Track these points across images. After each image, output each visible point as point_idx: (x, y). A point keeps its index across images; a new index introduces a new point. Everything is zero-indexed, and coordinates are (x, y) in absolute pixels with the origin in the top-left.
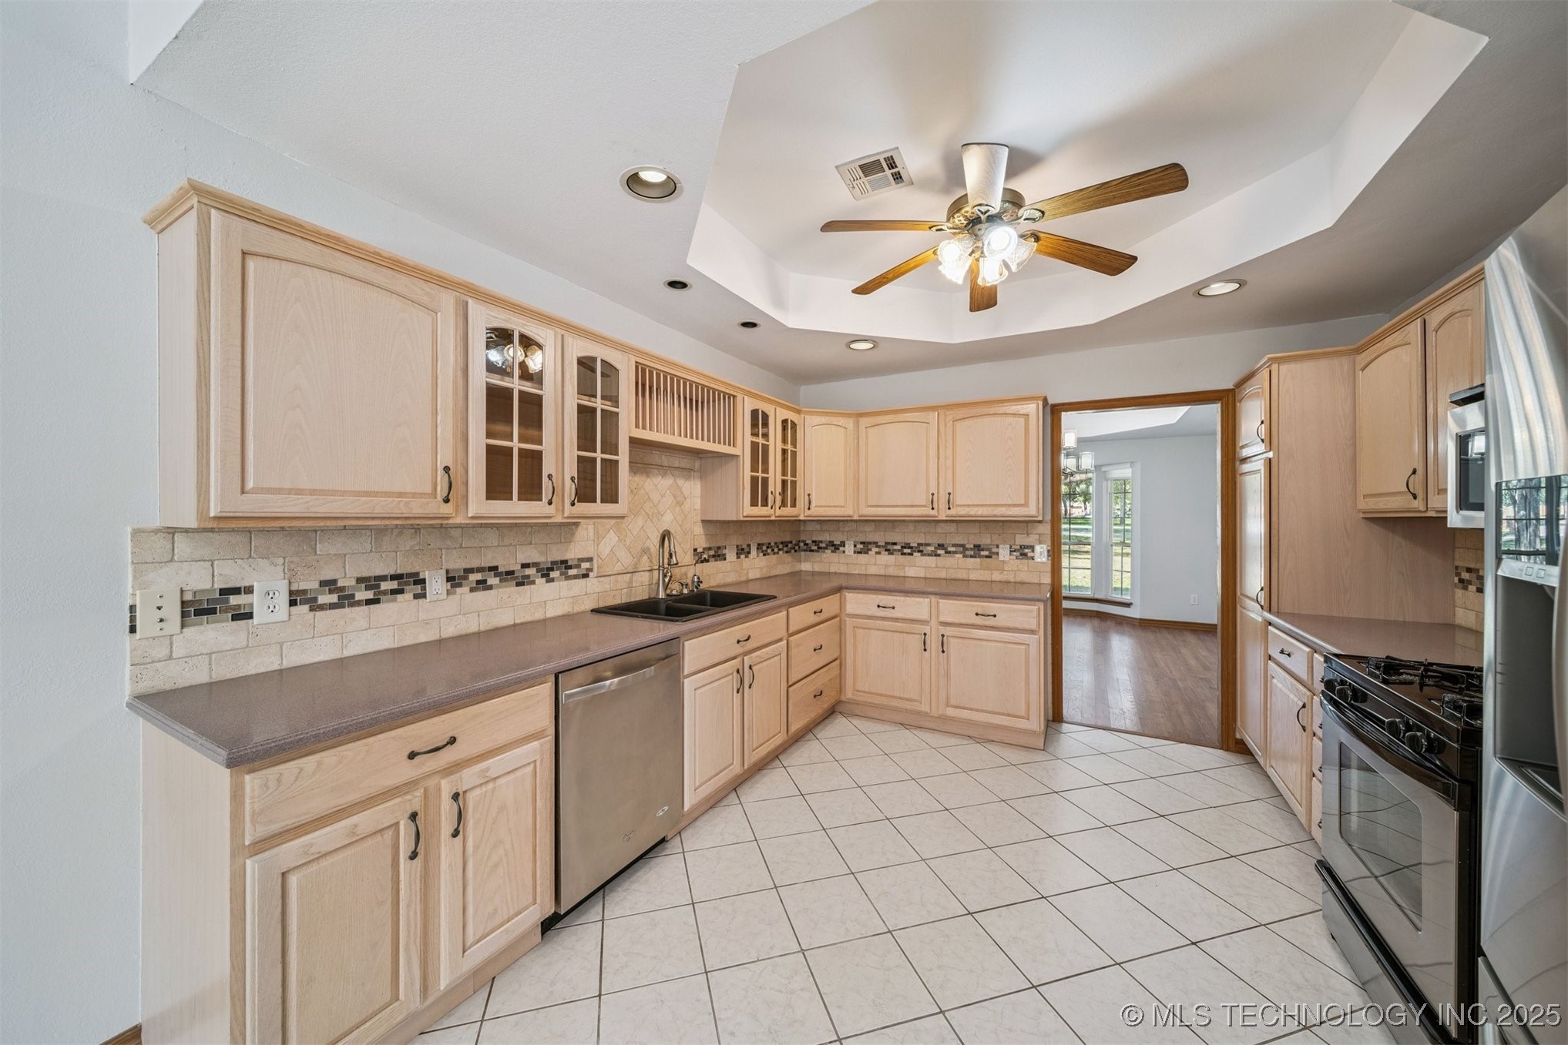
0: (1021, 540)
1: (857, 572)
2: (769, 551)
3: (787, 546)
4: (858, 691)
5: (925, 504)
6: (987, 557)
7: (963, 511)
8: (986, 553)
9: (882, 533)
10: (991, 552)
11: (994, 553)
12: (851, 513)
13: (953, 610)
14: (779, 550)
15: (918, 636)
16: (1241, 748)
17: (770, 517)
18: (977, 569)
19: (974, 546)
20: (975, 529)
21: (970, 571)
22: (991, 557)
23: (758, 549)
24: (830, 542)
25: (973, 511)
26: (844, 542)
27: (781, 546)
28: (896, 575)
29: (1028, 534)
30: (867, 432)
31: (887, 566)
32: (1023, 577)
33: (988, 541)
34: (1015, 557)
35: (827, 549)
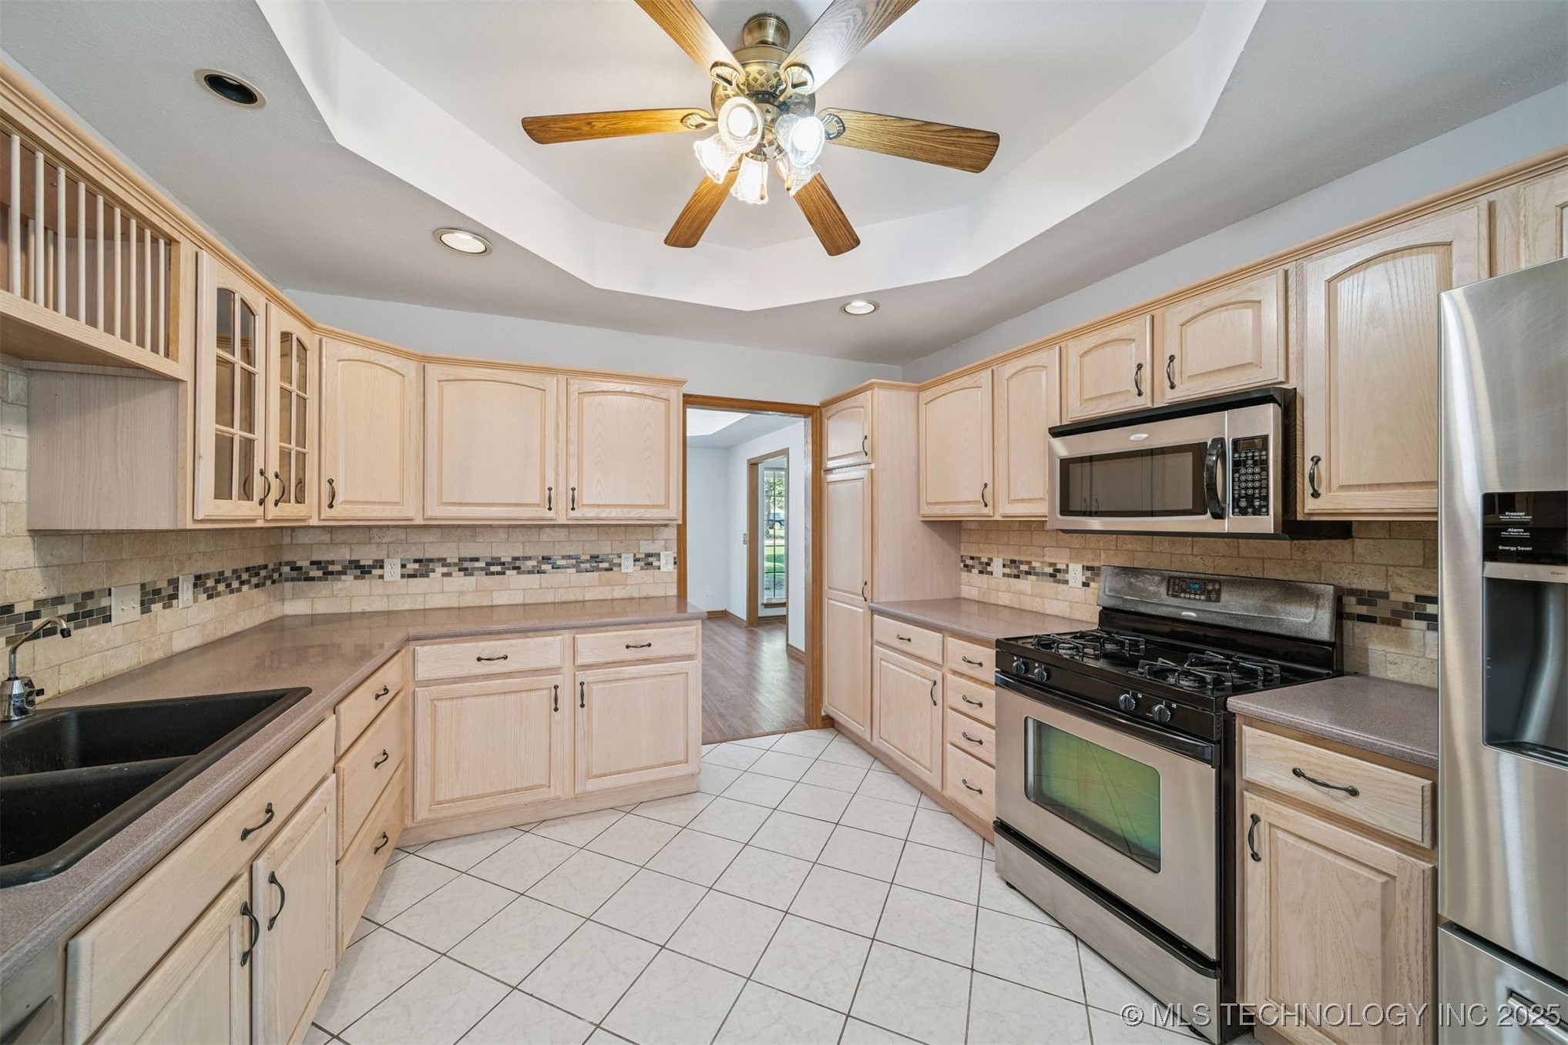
0: (646, 547)
1: (406, 607)
2: (221, 587)
3: (257, 574)
4: (439, 803)
5: (538, 503)
6: (607, 570)
7: (591, 513)
8: (605, 565)
9: (454, 545)
10: (611, 562)
11: (615, 565)
12: (411, 514)
13: (595, 645)
14: (242, 583)
15: (545, 692)
16: (830, 723)
17: (254, 521)
18: (594, 586)
19: (591, 557)
20: (592, 536)
21: (587, 589)
22: (612, 570)
23: (195, 586)
24: (350, 562)
25: (605, 513)
26: (382, 561)
27: (245, 576)
28: (478, 604)
29: (653, 540)
30: (441, 389)
31: (462, 593)
32: (649, 590)
33: (608, 551)
34: (639, 568)
35: (345, 573)
